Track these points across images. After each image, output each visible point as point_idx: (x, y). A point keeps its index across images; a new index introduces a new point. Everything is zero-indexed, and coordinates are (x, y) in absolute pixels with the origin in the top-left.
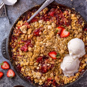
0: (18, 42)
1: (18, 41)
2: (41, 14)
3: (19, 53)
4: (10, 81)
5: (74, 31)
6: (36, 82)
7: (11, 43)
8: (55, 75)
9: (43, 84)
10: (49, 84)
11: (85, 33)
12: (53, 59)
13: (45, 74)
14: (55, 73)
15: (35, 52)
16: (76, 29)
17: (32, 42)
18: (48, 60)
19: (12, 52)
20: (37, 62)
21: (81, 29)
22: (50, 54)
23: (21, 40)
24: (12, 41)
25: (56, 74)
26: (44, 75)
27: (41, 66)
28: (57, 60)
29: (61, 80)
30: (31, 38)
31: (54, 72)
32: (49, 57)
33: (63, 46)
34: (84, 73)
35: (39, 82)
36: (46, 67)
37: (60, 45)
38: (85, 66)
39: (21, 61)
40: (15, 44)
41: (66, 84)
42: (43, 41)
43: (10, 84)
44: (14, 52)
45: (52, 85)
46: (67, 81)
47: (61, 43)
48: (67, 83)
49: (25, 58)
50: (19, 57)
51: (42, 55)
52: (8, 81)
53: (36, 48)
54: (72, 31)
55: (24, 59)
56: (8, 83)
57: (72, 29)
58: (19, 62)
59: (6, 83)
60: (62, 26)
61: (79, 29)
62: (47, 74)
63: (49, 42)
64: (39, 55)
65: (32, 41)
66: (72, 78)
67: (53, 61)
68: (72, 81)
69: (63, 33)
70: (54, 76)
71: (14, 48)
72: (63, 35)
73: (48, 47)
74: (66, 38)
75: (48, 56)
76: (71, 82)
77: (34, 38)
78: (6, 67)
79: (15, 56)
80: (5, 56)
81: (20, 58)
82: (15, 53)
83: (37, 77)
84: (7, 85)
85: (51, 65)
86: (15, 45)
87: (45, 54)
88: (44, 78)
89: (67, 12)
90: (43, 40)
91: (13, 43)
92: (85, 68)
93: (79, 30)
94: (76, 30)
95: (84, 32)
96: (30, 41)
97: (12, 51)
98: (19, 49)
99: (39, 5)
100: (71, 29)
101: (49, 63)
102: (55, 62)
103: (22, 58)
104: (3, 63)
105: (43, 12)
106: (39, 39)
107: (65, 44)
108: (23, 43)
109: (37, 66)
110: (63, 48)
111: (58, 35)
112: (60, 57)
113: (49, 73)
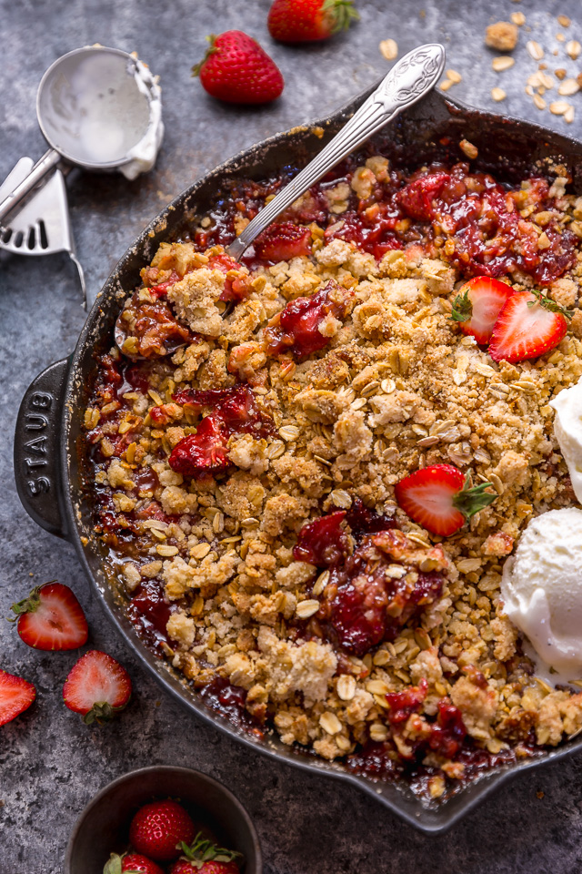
2: (339, 209)
3: (154, 498)
4: (95, 755)
7: (93, 414)
8: (454, 669)
9: (348, 752)
10: (407, 742)
13: (367, 657)
14: (453, 658)
20: (297, 557)
22: (411, 494)
25: (461, 665)
26: (359, 666)
27: (330, 592)
30: (259, 371)
31: (450, 650)
32: (403, 517)
35: (314, 734)
36: (379, 594)
37: (495, 413)
39: (171, 559)
40: (125, 427)
41: (556, 737)
43: (87, 782)
44: (120, 487)
45: (427, 761)
46: (563, 716)
47: (501, 403)
48: (564, 734)
49: (202, 538)
50: (155, 526)
51: (342, 499)
52: (77, 759)
55: (193, 540)
56: (76, 780)
58: (151, 567)
59: (61, 779)
60: (508, 283)
62: (382, 657)
63: (399, 388)
64: (321, 501)
65: (260, 389)
69: (512, 326)
70: (450, 678)
71: (116, 456)
72: (511, 340)
73: (393, 432)
74: (541, 364)
75: (395, 515)
77: (279, 373)
78: (56, 634)
79: (123, 521)
80: (36, 501)
81: (161, 536)
82: (121, 494)
83: (298, 685)
84: (63, 797)
85: (414, 577)
86: (131, 431)
87: (365, 490)
88: (362, 692)
89: (542, 183)
90: (353, 374)
97: (99, 480)
99: (323, 125)
100: (578, 304)
101: (400, 563)
102: (454, 558)
103: (181, 537)
104: (35, 598)
105: (354, 193)
106: (320, 369)
107: (536, 413)
108: (191, 417)
109: (303, 596)
110: (512, 440)
111: (474, 347)
112: (496, 517)
113: (401, 648)
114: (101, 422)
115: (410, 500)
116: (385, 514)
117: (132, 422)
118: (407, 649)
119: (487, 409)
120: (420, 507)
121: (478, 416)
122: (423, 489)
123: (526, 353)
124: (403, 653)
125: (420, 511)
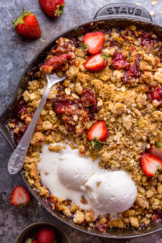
0: (135, 46)
1: (137, 48)
3: (107, 46)
5: (154, 189)
6: (30, 83)
7: (134, 28)
8: (47, 133)
9: (24, 100)
11: (147, 215)
12: (87, 131)
13: (52, 108)
14: (50, 134)
15: (110, 87)
16: (158, 194)
17: (134, 80)
18: (87, 118)
19: (111, 30)
21: (157, 207)
23: (141, 55)
24: (140, 33)
25: (48, 135)
26: (50, 105)
27: (71, 98)
28: (85, 140)
29: (34, 149)
30: (144, 80)
31: (53, 133)
32: (94, 122)
33: (120, 158)
34: (48, 209)
35: (30, 91)
36: (69, 112)
37: (123, 152)
38: (66, 212)
40: (130, 38)
42: (137, 107)
44: (110, 36)
45: (20, 123)
46: (29, 164)
47: (127, 154)
51: (100, 103)
53: (118, 89)
54: (154, 184)
57: (158, 184)
61: (158, 201)
62: (51, 112)
63: (133, 124)
64: (101, 97)
65: (137, 80)
66: (35, 177)
67: (83, 132)
68: (29, 177)
69: (152, 160)
70: (44, 132)
71: (120, 35)
72: (146, 159)
73: (120, 120)
74: (139, 168)
75: (95, 119)
76: (27, 174)
77: (143, 87)
82: (108, 36)
85: (73, 124)
86: (128, 40)
87: (102, 110)
90: (140, 110)
91: (133, 34)
92: (59, 211)
93: (155, 200)
94: (156, 193)
95: (149, 213)
96: (139, 77)
97: (113, 30)
98: (116, 48)
100: (158, 181)
101: (78, 119)
102: (80, 136)
106: (143, 99)
107: (123, 165)
108: (131, 59)
109: (72, 90)
110: (114, 157)
111: (146, 148)
112: (92, 150)
113: (54, 118)
114: (131, 30)
115: (99, 124)
116: (95, 116)
117: (132, 40)
118: (53, 120)
119: (125, 150)
120: (96, 127)
121: (123, 147)
122: (101, 128)
123: (142, 164)
124: (53, 119)
125: (95, 127)
